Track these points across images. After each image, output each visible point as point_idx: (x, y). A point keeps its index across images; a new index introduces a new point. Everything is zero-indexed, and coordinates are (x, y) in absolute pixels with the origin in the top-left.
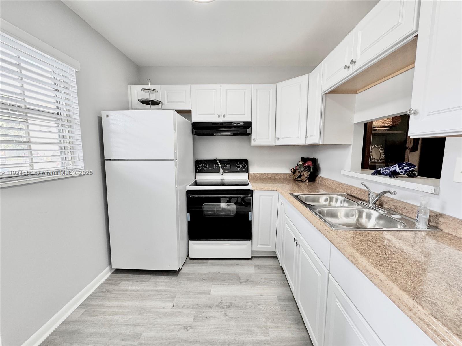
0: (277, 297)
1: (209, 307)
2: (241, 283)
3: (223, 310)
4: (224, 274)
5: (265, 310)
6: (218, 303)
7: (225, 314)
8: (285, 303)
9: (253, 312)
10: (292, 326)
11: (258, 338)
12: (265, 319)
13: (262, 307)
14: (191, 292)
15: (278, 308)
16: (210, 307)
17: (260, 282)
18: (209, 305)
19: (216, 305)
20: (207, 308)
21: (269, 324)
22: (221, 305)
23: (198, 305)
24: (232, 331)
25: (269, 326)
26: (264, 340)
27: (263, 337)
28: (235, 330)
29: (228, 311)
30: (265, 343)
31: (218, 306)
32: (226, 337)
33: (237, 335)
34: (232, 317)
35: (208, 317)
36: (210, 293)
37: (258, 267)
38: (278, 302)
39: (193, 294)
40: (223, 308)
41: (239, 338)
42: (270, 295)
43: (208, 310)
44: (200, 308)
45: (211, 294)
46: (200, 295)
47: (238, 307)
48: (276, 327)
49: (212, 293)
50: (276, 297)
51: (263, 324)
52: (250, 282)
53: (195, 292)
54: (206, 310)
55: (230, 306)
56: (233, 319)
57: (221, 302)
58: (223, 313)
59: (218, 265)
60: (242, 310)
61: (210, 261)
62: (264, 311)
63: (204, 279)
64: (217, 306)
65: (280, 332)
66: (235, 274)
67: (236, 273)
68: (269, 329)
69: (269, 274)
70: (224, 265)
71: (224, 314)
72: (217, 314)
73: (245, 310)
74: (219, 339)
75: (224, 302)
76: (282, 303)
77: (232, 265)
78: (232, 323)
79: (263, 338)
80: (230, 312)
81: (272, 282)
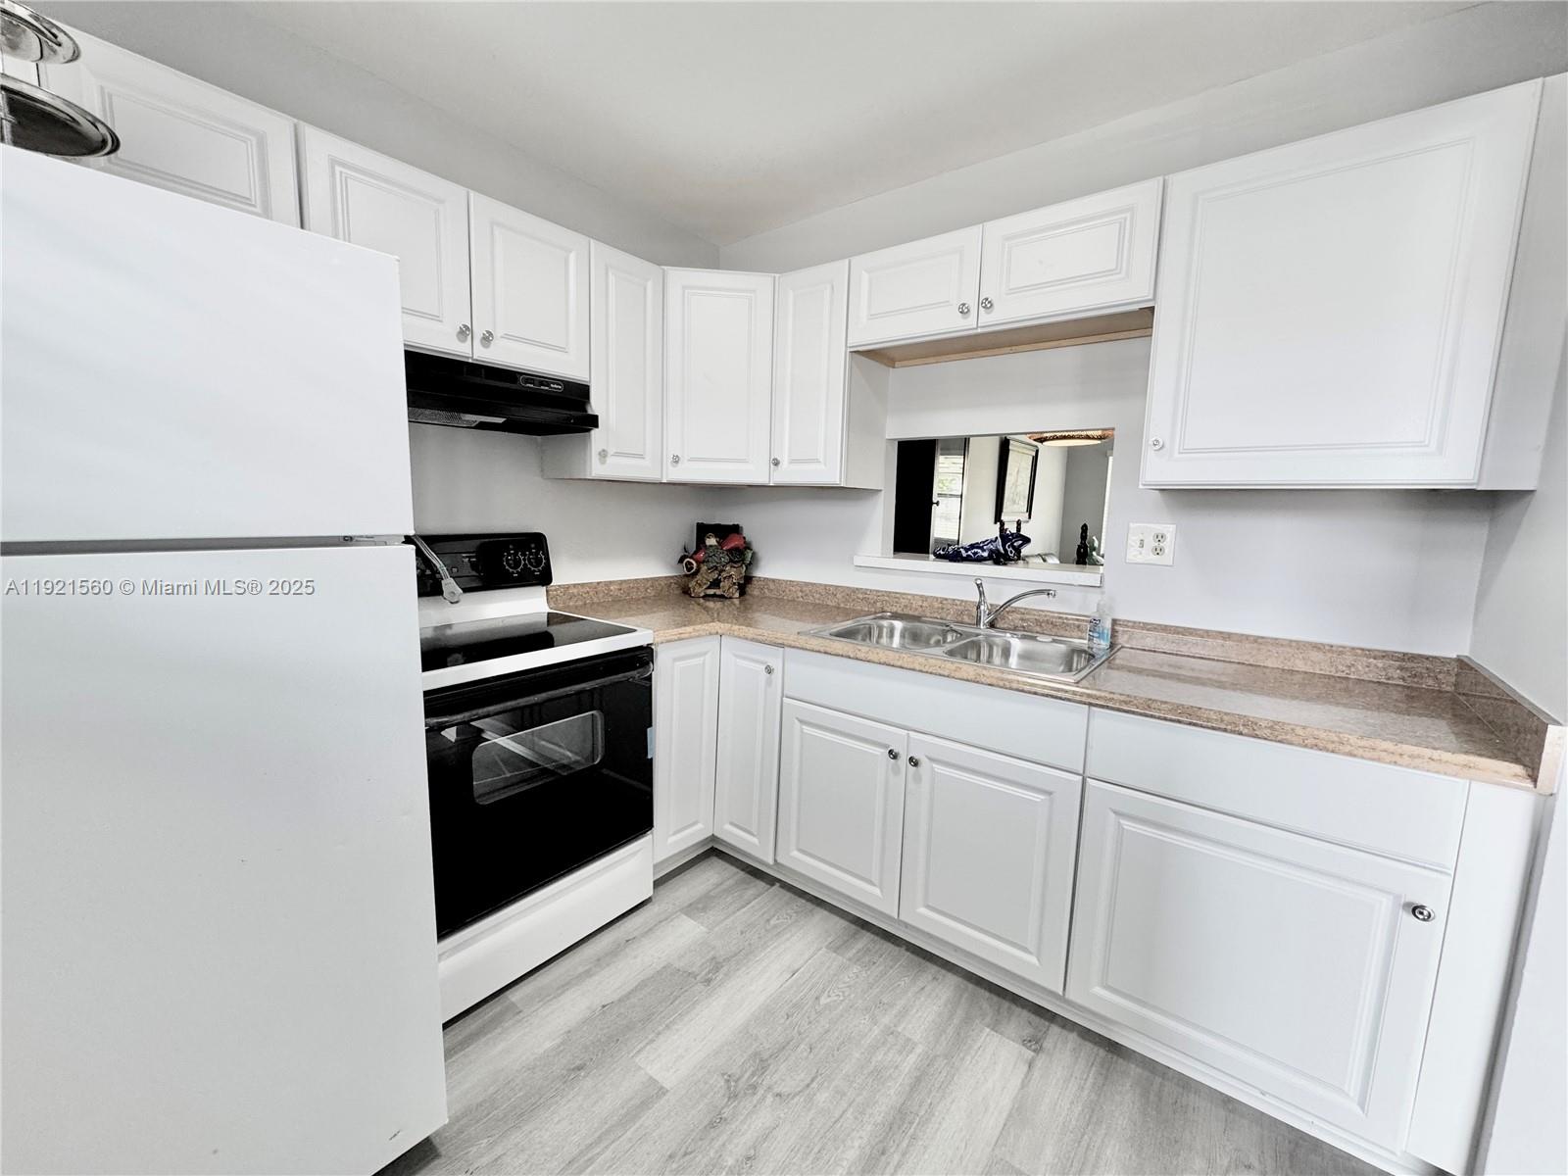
0: (827, 947)
1: (712, 1125)
2: (708, 981)
3: (761, 1092)
4: (628, 996)
5: (841, 998)
6: (722, 1092)
7: (779, 1095)
8: (854, 951)
9: (828, 1026)
10: (920, 984)
11: (907, 1070)
12: (867, 1017)
13: (829, 996)
14: (590, 1147)
15: (855, 971)
16: (716, 1122)
17: (750, 944)
18: (706, 1122)
19: (726, 1100)
20: (713, 1133)
21: (886, 1020)
22: (735, 1087)
23: (670, 1156)
24: (849, 1114)
25: (892, 1025)
26: (921, 1061)
27: (910, 1056)
28: (850, 1105)
29: (776, 1083)
30: (928, 1065)
31: (733, 1096)
32: (856, 1144)
33: (869, 1111)
34: (803, 1084)
35: (752, 1152)
36: (662, 1088)
37: (697, 909)
38: (840, 958)
39: (602, 1145)
40: (754, 1087)
41: (881, 1113)
42: (806, 957)
43: (724, 1137)
44: (687, 1157)
45: (667, 1085)
46: (637, 1125)
47: (784, 1048)
48: (903, 1013)
49: (668, 1080)
50: (824, 949)
51: (876, 1030)
52: (728, 960)
53: (608, 1132)
54: (720, 1142)
55: (762, 1064)
56: (812, 1086)
57: (728, 1081)
58: (770, 1099)
59: (565, 986)
60: (802, 1046)
61: (515, 996)
62: (842, 1001)
63: (579, 1068)
64: (729, 1098)
65: (917, 1016)
66: (659, 973)
67: (659, 968)
68: (900, 1030)
69: (744, 910)
70: (588, 974)
71: (778, 1098)
72: (763, 1119)
73: (807, 1039)
74: (850, 1168)
75: (735, 1070)
76: (851, 953)
77: (615, 953)
78: (822, 1097)
79: (912, 1058)
80: (785, 1077)
81: (772, 922)
